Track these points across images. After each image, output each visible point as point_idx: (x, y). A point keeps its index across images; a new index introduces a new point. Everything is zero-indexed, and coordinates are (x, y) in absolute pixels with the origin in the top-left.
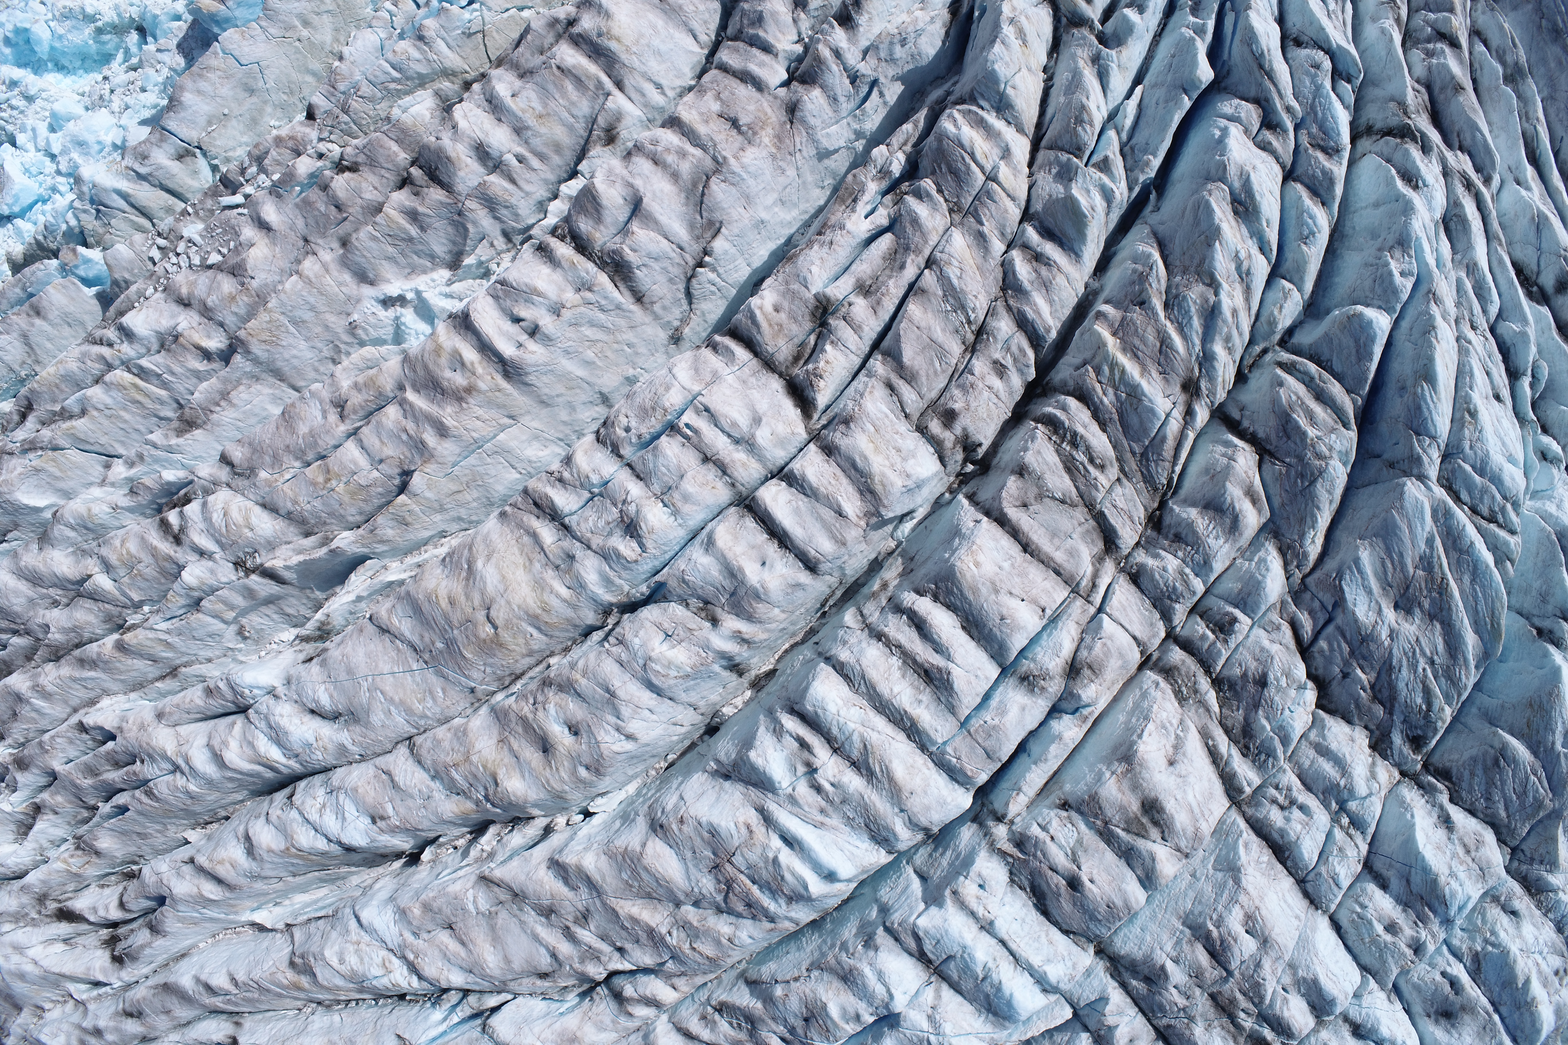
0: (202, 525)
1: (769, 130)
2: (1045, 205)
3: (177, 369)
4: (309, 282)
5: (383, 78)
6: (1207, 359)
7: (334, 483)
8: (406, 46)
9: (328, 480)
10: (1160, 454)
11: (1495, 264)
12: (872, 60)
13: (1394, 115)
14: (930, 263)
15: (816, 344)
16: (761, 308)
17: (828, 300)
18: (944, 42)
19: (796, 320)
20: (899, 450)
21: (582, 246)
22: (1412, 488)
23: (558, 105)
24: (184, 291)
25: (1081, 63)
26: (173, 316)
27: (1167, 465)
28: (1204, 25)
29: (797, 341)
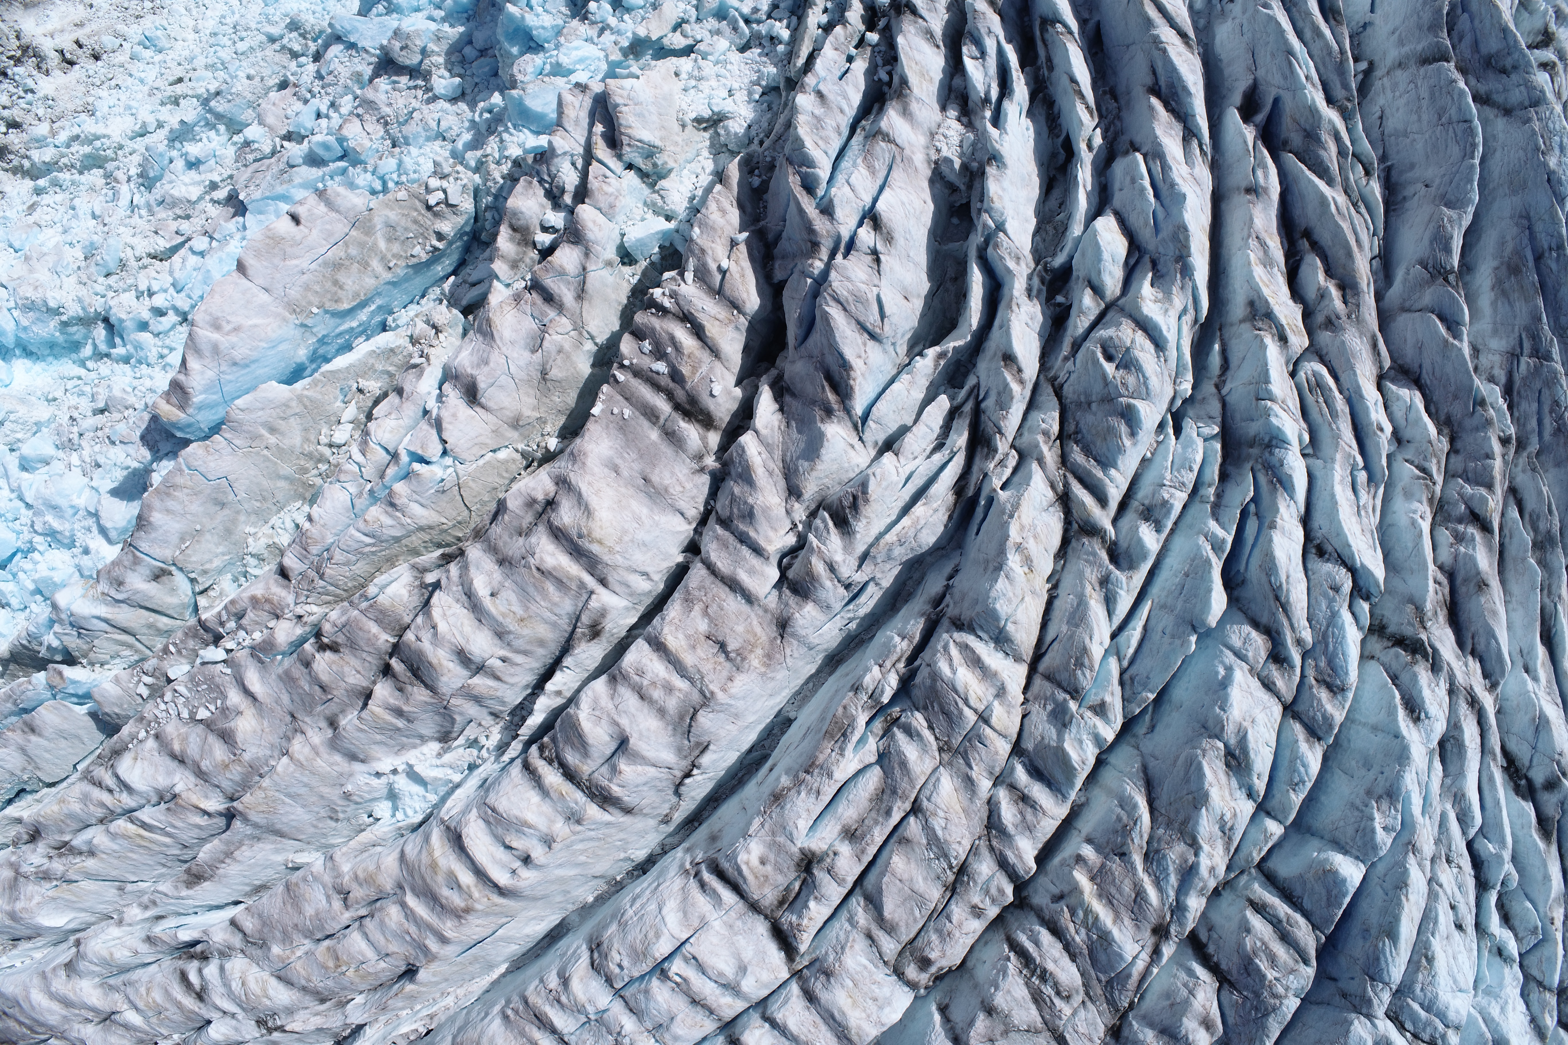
0: (222, 990)
1: (759, 651)
2: (1036, 746)
3: (179, 824)
4: (300, 765)
5: (356, 546)
6: (1179, 909)
7: (344, 968)
8: (376, 513)
9: (338, 966)
10: (1124, 986)
11: (1485, 780)
12: (868, 568)
13: (1409, 623)
14: (916, 809)
15: (800, 889)
16: (747, 863)
17: (813, 854)
18: (946, 526)
19: (781, 872)
20: (875, 1000)
21: (570, 775)
22: (1360, 1028)
23: (540, 607)
24: (177, 747)
25: (1088, 589)
26: (169, 773)
27: (1130, 994)
28: (1223, 541)
29: (781, 888)
